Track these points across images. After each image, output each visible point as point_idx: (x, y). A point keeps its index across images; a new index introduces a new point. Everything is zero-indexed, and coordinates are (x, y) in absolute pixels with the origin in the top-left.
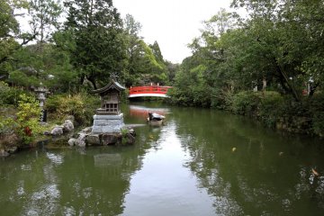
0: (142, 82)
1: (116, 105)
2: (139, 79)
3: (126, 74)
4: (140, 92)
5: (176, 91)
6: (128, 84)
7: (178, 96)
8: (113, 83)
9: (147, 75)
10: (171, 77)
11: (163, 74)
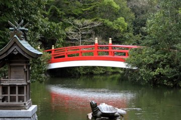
0: (75, 36)
1: (21, 88)
2: (69, 30)
3: (43, 22)
4: (71, 57)
5: (148, 54)
6: (47, 42)
7: (153, 67)
8: (15, 43)
9: (87, 22)
10: (138, 26)
11: (121, 19)
